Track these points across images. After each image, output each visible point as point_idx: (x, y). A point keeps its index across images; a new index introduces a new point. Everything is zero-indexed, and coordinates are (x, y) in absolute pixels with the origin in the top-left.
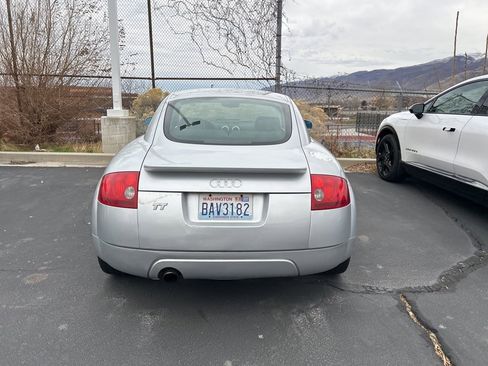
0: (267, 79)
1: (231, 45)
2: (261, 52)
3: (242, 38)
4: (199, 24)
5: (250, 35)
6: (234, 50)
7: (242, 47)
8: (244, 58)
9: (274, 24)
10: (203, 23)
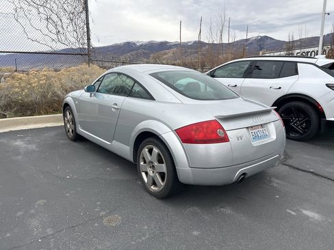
0: (82, 55)
1: (51, 27)
2: (75, 33)
3: (59, 23)
4: (21, 8)
5: (65, 21)
6: (54, 31)
7: (60, 29)
8: (63, 38)
9: (83, 16)
10: (25, 6)
